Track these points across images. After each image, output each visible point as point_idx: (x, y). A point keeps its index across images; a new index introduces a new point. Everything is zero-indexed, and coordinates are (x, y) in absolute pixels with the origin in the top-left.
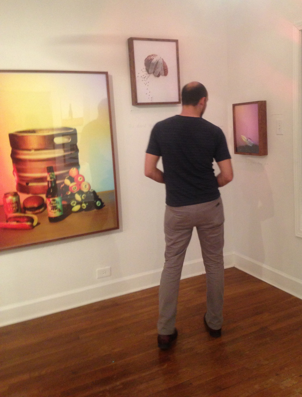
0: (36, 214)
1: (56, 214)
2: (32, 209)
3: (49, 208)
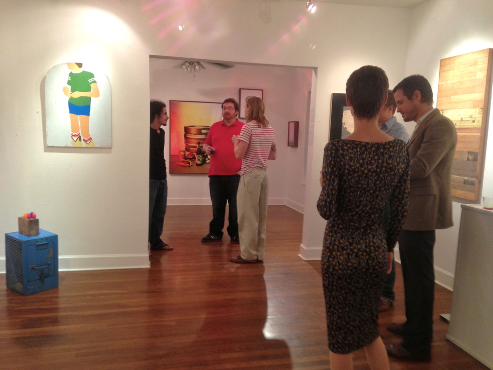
0: (191, 161)
1: (199, 162)
2: (190, 159)
3: (197, 159)
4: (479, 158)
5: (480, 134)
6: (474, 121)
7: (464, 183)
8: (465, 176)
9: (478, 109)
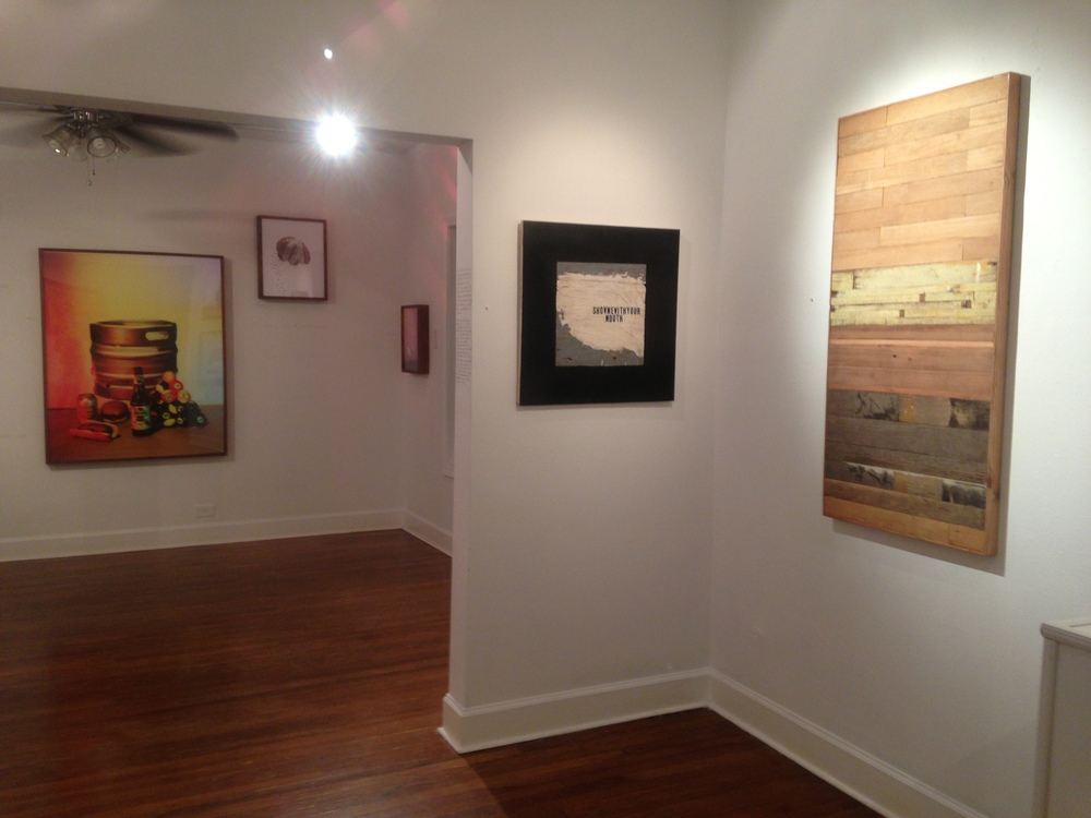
0: (116, 424)
1: (142, 426)
2: (111, 417)
3: (134, 418)
4: (993, 420)
5: (991, 345)
6: (967, 305)
7: (946, 498)
8: (946, 475)
9: (979, 266)
